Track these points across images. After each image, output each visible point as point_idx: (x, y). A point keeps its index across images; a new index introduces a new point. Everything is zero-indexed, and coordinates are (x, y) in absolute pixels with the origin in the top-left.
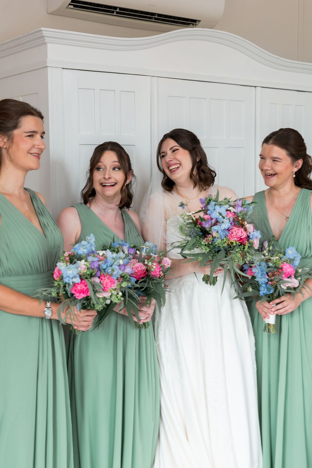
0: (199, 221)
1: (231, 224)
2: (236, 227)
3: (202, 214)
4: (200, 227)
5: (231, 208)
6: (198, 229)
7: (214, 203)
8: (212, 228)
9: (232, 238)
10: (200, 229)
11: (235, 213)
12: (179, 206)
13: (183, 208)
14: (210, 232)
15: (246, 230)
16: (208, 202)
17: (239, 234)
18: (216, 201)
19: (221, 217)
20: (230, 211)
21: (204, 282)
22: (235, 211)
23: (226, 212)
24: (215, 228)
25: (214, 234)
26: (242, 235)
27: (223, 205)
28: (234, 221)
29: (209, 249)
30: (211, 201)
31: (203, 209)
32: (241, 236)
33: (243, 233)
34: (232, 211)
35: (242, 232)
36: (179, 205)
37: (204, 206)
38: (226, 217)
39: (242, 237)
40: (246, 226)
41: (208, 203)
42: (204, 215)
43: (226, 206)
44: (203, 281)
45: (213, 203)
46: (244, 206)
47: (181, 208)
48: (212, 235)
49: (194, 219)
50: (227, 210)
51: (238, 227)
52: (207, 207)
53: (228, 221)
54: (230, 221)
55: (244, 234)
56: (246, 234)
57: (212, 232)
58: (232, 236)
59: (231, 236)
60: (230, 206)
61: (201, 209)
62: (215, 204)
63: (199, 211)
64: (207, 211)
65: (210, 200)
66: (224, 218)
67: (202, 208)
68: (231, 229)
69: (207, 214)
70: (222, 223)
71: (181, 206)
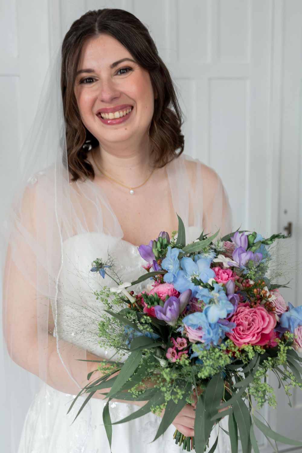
0: (146, 306)
1: (232, 301)
2: (245, 306)
3: (150, 286)
4: (150, 321)
5: (221, 259)
6: (146, 326)
7: (176, 252)
8: (185, 320)
9: (241, 338)
10: (151, 325)
11: (232, 268)
12: (92, 270)
13: (103, 274)
14: (178, 330)
15: (270, 309)
16: (160, 252)
17: (259, 325)
18: (181, 245)
19: (200, 288)
20: (220, 265)
21: (180, 445)
22: (234, 263)
23: (211, 271)
24: (192, 319)
25: (193, 335)
26: (265, 326)
27: (199, 253)
28: (237, 291)
29: (183, 392)
30: (169, 248)
31: (151, 270)
32: (263, 329)
33: (267, 319)
34: (226, 265)
35: (263, 318)
36: (91, 267)
37: (152, 263)
38: (215, 286)
39: (267, 332)
40: (270, 300)
41: (162, 255)
42: (155, 286)
43: (207, 255)
44: (176, 443)
45: (173, 254)
46: (254, 248)
47: (97, 274)
48: (187, 339)
49: (132, 300)
50: (213, 266)
51: (251, 307)
52: (160, 265)
53: (223, 294)
54: (227, 295)
55: (269, 323)
56: (274, 322)
57: (185, 329)
58: (241, 333)
59: (239, 334)
60: (217, 253)
61: (147, 272)
62: (180, 253)
63: (143, 278)
64: (163, 275)
65: (164, 247)
66: (212, 288)
67: (148, 269)
68: (233, 316)
69: (162, 282)
70: (210, 303)
71: (97, 271)
